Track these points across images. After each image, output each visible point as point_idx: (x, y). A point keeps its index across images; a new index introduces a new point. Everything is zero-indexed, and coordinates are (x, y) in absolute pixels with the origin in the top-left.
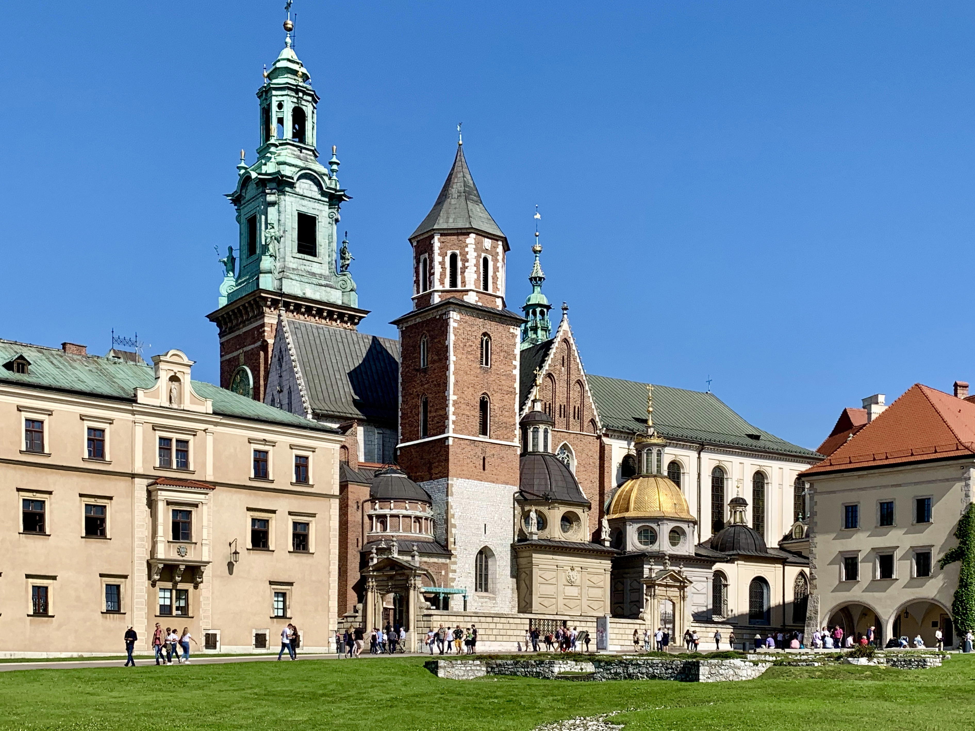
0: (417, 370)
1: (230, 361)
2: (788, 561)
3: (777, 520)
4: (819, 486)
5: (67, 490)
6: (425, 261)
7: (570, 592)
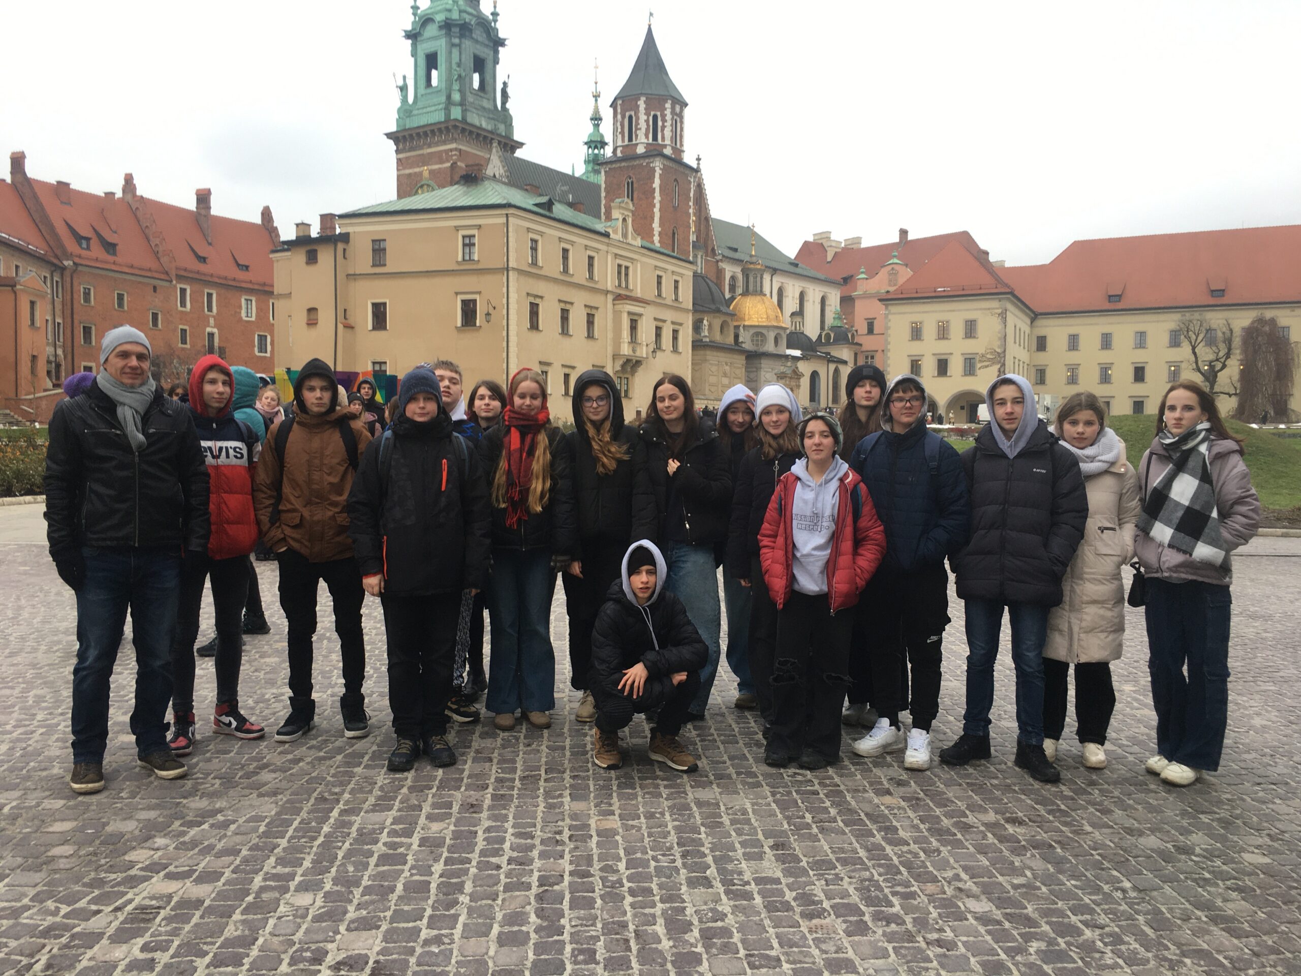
1: (410, 175)
2: (830, 359)
3: (812, 329)
4: (893, 309)
5: (579, 302)
6: (630, 118)
7: (725, 381)
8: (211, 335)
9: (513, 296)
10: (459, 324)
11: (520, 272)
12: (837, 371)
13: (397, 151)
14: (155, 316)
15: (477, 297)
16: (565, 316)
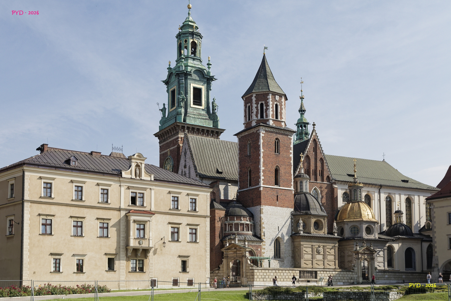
0: (246, 156)
1: (164, 154)
5: (92, 216)
7: (320, 257)
9: (27, 216)
10: (7, 234)
11: (34, 202)
13: (160, 143)
16: (78, 225)
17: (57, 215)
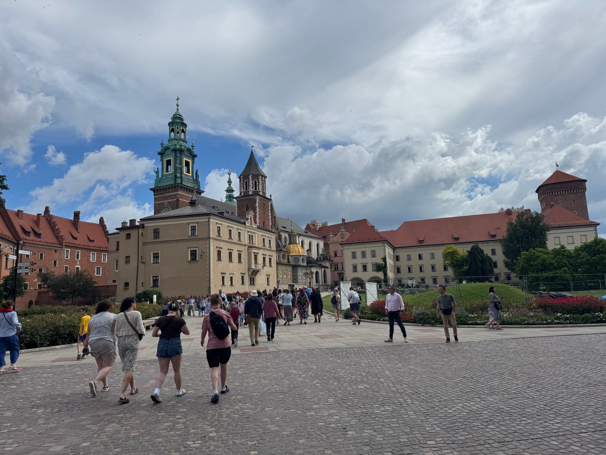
1: (159, 204)
2: (322, 267)
3: (314, 256)
4: (345, 247)
5: (235, 249)
6: (246, 182)
7: (285, 276)
8: (78, 268)
9: (212, 248)
10: (189, 260)
11: (214, 239)
12: (325, 271)
13: (154, 195)
14: (55, 262)
15: (197, 249)
16: (230, 254)
17: (224, 247)
